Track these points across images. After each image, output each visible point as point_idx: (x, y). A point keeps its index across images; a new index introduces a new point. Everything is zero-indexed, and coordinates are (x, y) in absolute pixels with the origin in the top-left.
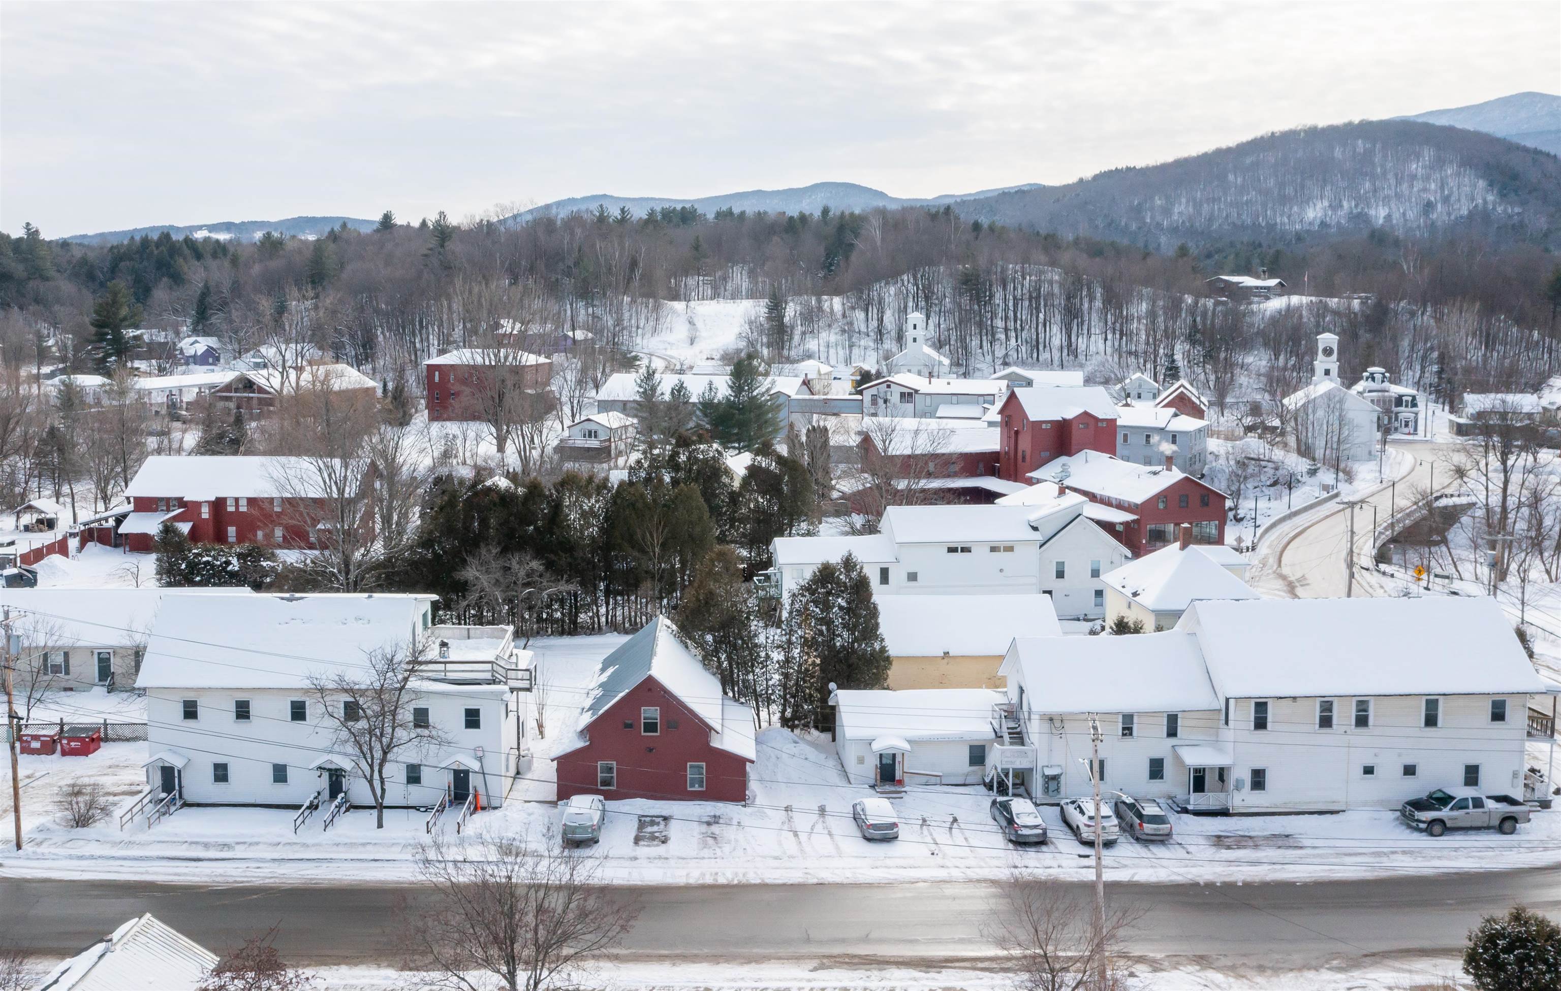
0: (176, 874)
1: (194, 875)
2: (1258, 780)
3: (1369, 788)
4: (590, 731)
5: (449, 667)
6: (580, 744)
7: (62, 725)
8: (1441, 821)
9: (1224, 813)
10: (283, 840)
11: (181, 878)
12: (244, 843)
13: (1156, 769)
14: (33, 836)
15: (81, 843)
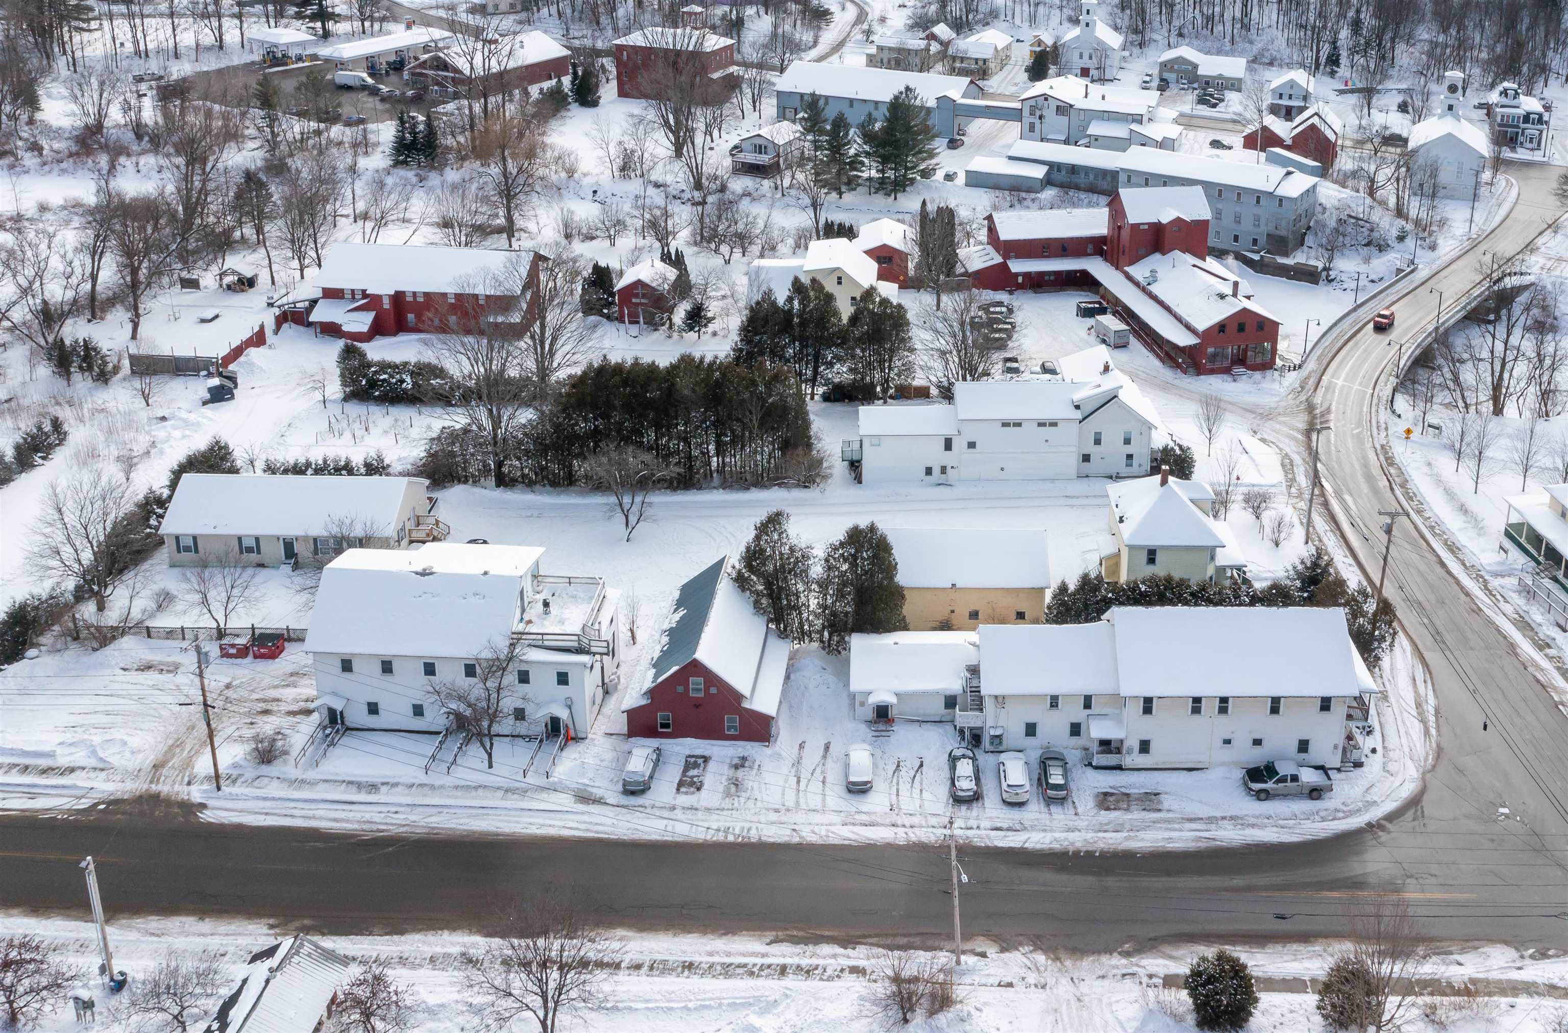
0: (335, 820)
1: (348, 821)
2: (1145, 747)
3: (1228, 754)
4: (652, 693)
5: (545, 637)
6: (644, 702)
7: (253, 628)
8: (1265, 791)
9: (1119, 768)
10: (417, 782)
11: (338, 825)
12: (387, 783)
13: (1075, 730)
14: (230, 772)
15: (266, 780)
